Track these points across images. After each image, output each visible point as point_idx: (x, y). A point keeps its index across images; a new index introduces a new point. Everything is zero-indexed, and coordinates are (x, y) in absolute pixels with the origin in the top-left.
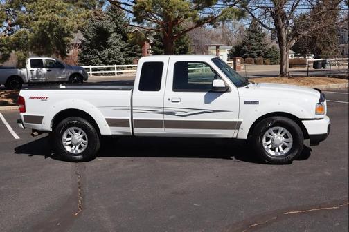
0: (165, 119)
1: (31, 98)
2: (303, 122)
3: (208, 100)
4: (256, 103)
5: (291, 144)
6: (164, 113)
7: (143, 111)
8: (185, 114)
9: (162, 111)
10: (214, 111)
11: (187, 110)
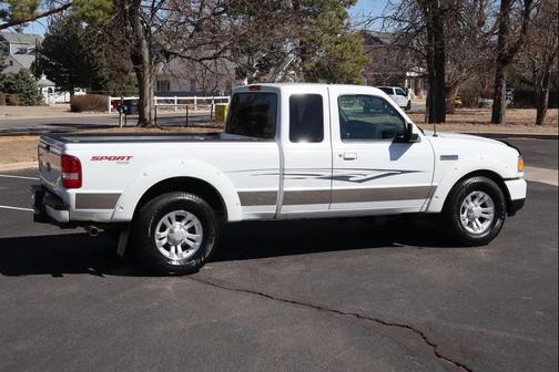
0: (334, 188)
1: (94, 158)
2: (506, 182)
3: (395, 156)
4: (455, 157)
5: (492, 215)
6: (332, 178)
7: (301, 176)
8: (363, 177)
9: (329, 174)
10: (403, 172)
11: (364, 172)
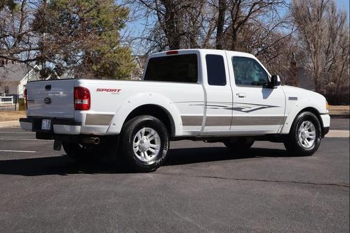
0: (234, 115)
1: (99, 90)
2: (321, 116)
4: (296, 99)
6: (233, 109)
7: (216, 107)
8: (249, 109)
9: (231, 106)
10: (270, 107)
11: (250, 106)
